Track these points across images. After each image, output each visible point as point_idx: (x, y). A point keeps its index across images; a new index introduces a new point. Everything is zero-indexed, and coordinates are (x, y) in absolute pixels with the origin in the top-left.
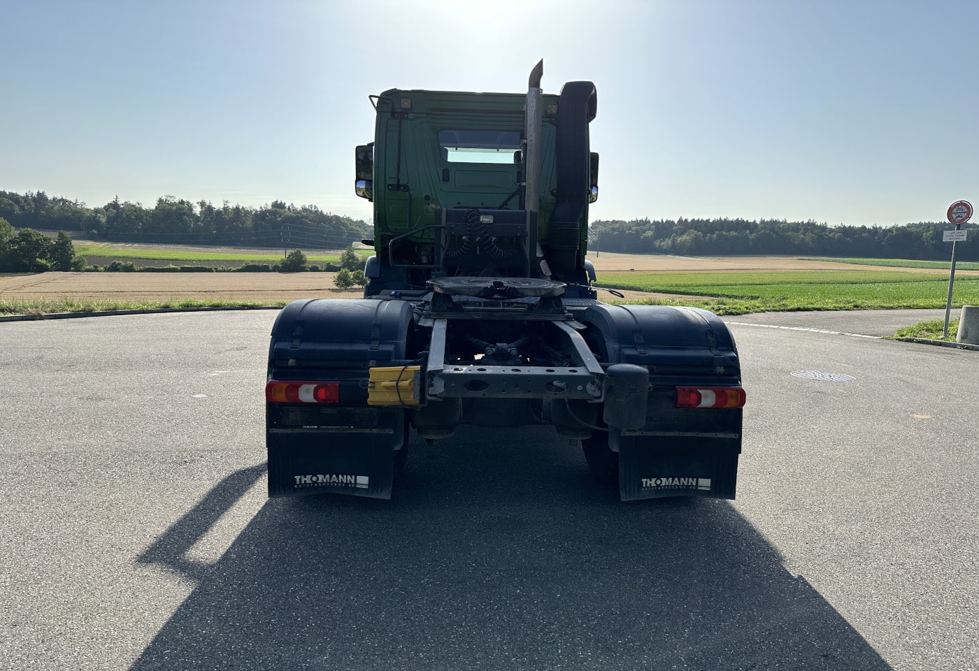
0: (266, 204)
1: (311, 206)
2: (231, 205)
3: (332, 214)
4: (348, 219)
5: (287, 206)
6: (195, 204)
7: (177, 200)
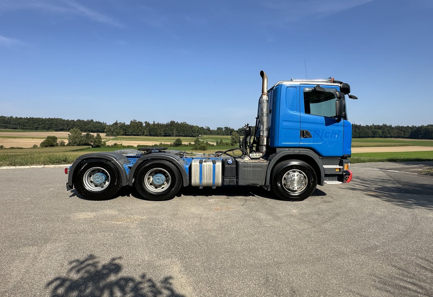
0: (168, 122)
1: (184, 122)
2: (156, 123)
3: (192, 125)
4: (198, 127)
5: (175, 122)
6: (143, 123)
7: (137, 122)
